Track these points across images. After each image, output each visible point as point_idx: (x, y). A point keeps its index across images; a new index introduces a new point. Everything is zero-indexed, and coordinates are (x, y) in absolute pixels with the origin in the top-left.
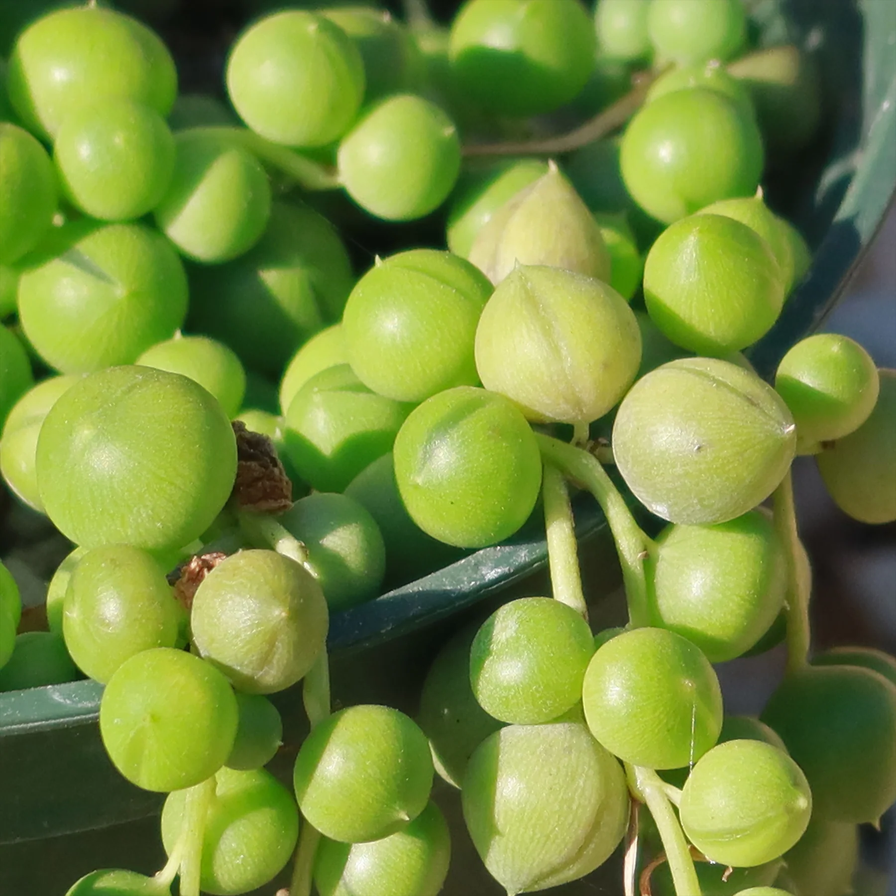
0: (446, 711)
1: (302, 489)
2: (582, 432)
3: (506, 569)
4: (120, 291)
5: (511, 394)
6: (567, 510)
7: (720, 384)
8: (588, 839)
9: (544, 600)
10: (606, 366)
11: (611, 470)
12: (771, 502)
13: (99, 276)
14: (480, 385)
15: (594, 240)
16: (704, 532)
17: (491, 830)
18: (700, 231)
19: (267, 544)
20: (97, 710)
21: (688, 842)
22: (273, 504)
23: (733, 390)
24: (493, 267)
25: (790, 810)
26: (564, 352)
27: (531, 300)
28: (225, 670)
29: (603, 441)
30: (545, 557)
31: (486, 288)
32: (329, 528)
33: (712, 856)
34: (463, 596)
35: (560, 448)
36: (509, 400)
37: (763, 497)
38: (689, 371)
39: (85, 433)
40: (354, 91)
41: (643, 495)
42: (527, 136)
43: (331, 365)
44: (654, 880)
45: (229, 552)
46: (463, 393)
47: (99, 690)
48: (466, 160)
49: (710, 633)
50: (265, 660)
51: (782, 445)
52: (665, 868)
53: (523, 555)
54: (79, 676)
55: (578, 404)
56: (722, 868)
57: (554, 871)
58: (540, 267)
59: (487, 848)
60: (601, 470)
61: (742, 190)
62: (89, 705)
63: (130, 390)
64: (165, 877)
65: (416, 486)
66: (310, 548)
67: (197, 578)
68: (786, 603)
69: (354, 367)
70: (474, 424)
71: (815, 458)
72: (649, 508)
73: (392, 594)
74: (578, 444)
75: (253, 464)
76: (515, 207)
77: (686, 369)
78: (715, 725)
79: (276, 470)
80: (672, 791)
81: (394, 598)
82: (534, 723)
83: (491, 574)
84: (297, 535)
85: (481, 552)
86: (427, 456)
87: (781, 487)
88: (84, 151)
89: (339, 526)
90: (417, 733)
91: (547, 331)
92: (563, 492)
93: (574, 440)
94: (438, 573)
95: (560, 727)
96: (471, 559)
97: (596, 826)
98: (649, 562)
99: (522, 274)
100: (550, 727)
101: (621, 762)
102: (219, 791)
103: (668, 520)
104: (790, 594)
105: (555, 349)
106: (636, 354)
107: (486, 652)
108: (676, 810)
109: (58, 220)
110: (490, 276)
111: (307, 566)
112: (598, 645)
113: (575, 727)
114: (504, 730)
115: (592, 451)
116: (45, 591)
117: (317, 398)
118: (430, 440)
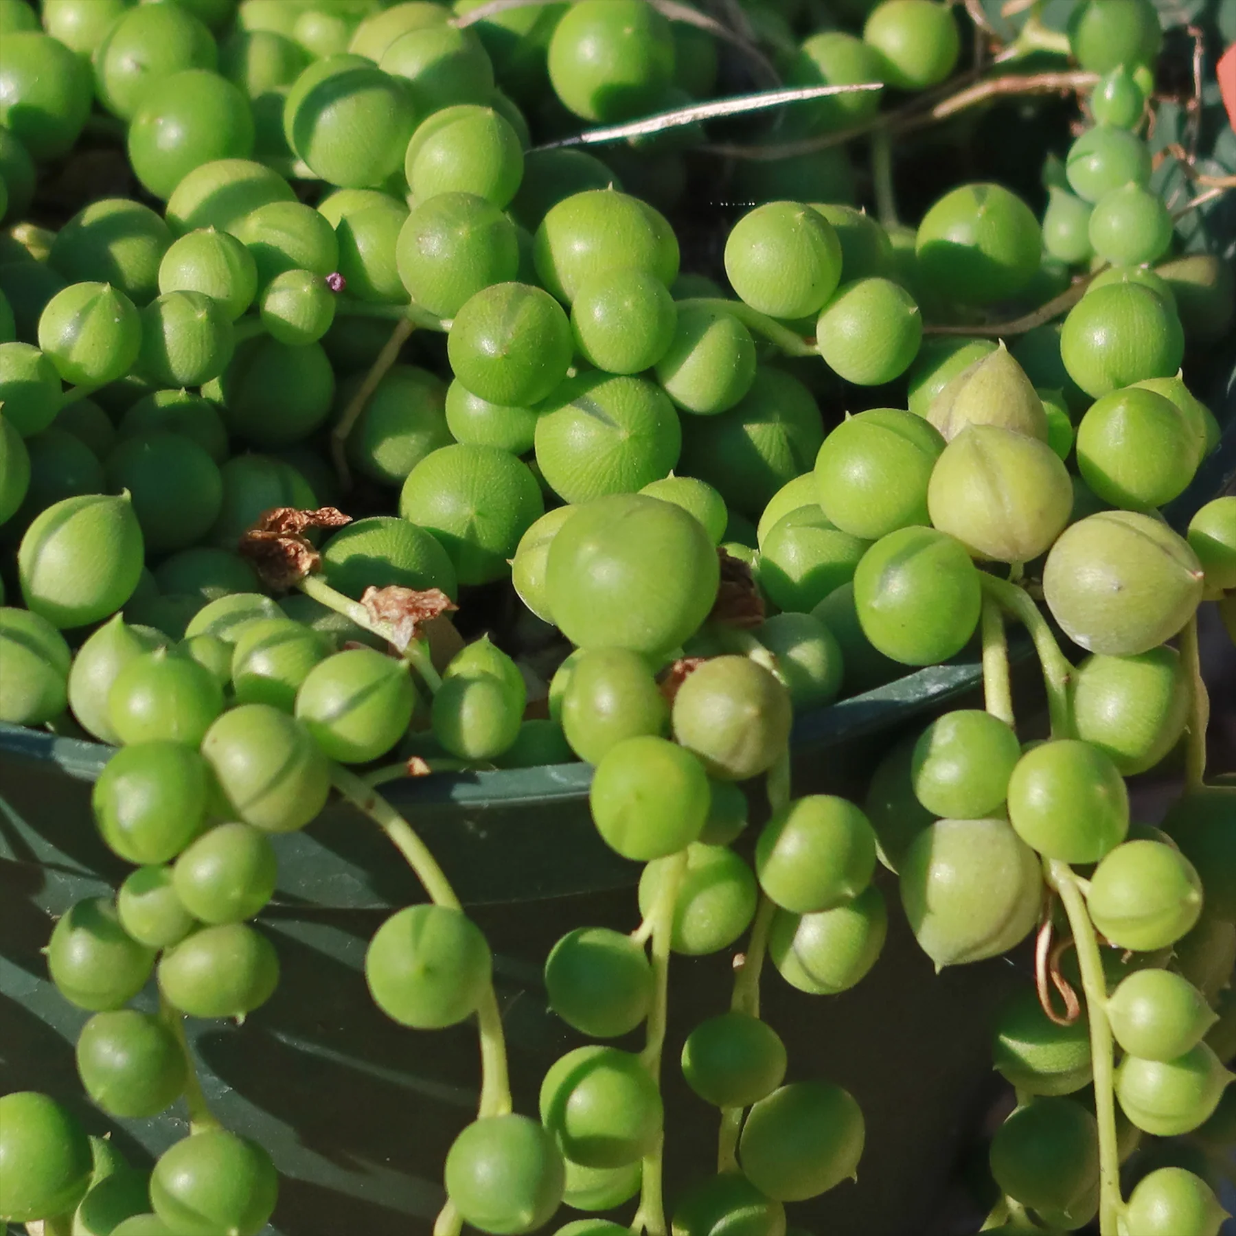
0: (889, 806)
1: (774, 610)
2: (1018, 571)
3: (947, 686)
4: (623, 435)
5: (959, 534)
6: (1001, 637)
7: (1140, 534)
8: (1008, 919)
9: (979, 712)
10: (1042, 514)
11: (1042, 605)
12: (1177, 641)
13: (606, 420)
14: (932, 526)
15: (1036, 409)
16: (1120, 662)
17: (924, 908)
18: (1128, 402)
19: (742, 652)
20: (587, 788)
21: (1094, 927)
22: (749, 619)
23: (1150, 539)
24: (946, 428)
25: (1184, 903)
26: (1006, 499)
27: (979, 454)
28: (702, 759)
29: (1035, 579)
30: (980, 678)
31: (940, 443)
32: (795, 642)
33: (1114, 941)
34: (908, 706)
35: (998, 584)
36: (956, 540)
37: (1170, 634)
38: (1114, 522)
39: (589, 549)
40: (833, 272)
41: (1068, 627)
42: (981, 322)
43: (804, 504)
44: (1062, 960)
45: (707, 657)
46: (917, 531)
47: (590, 771)
48: (926, 337)
49: (1120, 749)
50: (736, 751)
51: (1190, 589)
52: (1073, 950)
53: (962, 674)
54: (574, 758)
55: (1015, 546)
56: (1122, 951)
57: (977, 947)
58: (988, 426)
59: (919, 926)
60: (1033, 604)
61: (1165, 371)
62: (582, 783)
63: (628, 515)
64: (640, 935)
65: (873, 610)
66: (779, 657)
67: (680, 678)
68: (1187, 728)
69: (822, 507)
70: (924, 558)
71: (1218, 603)
72: (1072, 638)
73: (848, 701)
74: (1014, 582)
75: (734, 584)
76: (968, 377)
77: (1110, 520)
78: (1122, 826)
79: (752, 590)
80: (1082, 883)
81: (848, 705)
82: (965, 818)
83: (933, 689)
84: (768, 647)
85: (926, 670)
86: (883, 585)
87: (1186, 628)
88: (598, 313)
89: (805, 640)
90: (864, 822)
91: (992, 481)
92: (999, 622)
93: (1010, 578)
94: (889, 685)
95: (988, 823)
96: (917, 675)
97: (1014, 910)
98: (1070, 685)
99: (972, 432)
100: (979, 822)
101: (1038, 855)
102: (692, 864)
103: (1089, 649)
104: (1191, 720)
105: (998, 498)
106: (1067, 505)
107: (926, 755)
108: (1084, 899)
109: (571, 372)
110: (944, 434)
111: (775, 673)
112: (1024, 752)
113: (1002, 823)
114: (938, 824)
115: (1026, 587)
116: (548, 686)
117: (790, 532)
118: (886, 571)
